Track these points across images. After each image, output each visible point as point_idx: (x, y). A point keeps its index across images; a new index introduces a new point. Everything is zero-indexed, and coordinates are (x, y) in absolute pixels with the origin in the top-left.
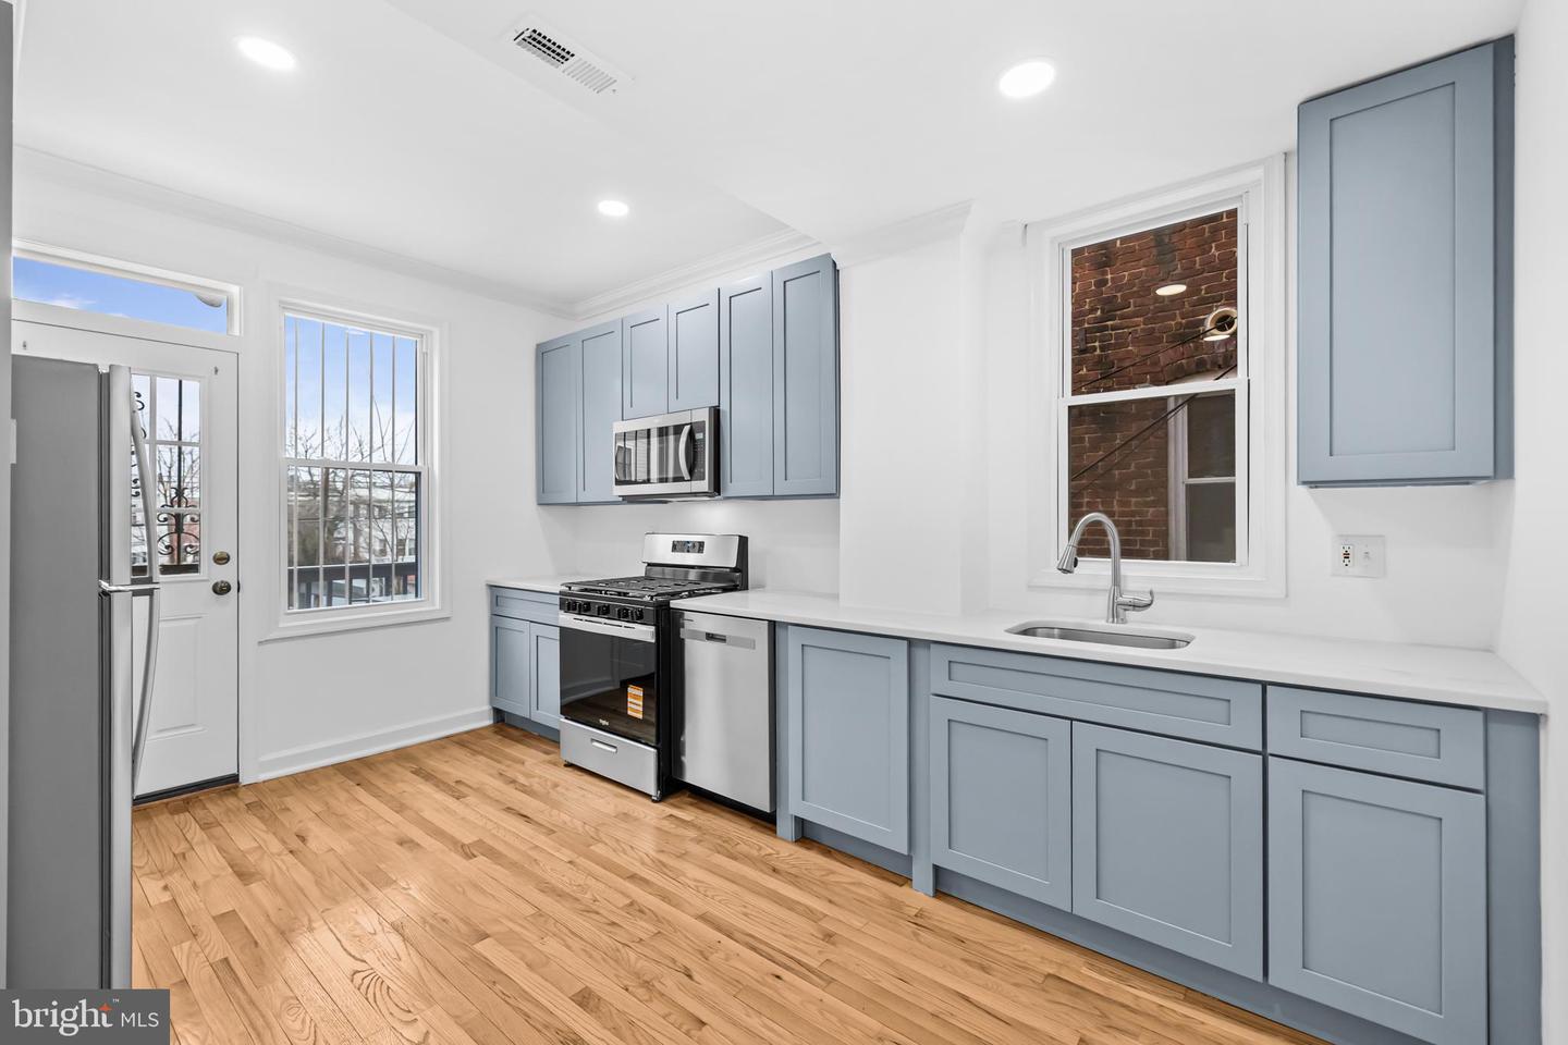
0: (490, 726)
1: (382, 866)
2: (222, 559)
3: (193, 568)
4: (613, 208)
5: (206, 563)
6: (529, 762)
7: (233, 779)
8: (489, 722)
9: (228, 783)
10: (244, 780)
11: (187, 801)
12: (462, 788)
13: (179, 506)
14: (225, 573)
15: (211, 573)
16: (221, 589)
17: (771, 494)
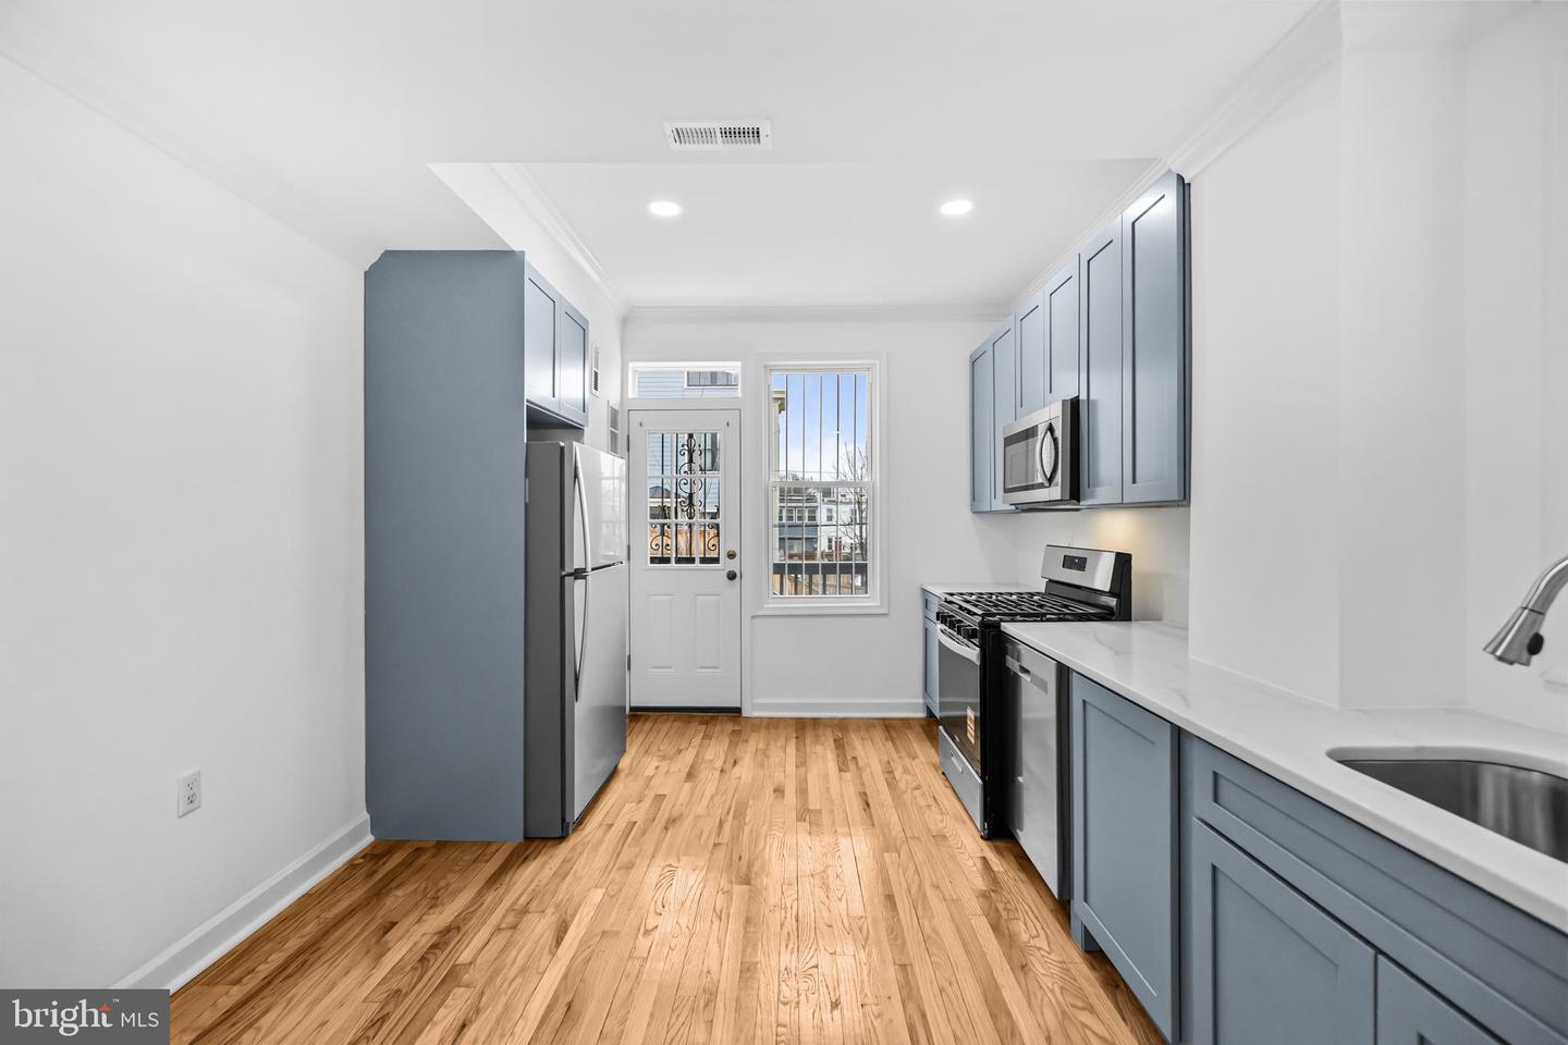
0: (919, 719)
1: (751, 802)
2: (731, 556)
3: (716, 560)
4: (957, 208)
5: (723, 557)
6: (921, 758)
7: (738, 710)
8: (922, 715)
9: (734, 712)
10: (745, 713)
11: (712, 718)
12: (852, 766)
13: (676, 518)
14: (733, 565)
15: (726, 565)
16: (732, 576)
17: (1120, 501)
